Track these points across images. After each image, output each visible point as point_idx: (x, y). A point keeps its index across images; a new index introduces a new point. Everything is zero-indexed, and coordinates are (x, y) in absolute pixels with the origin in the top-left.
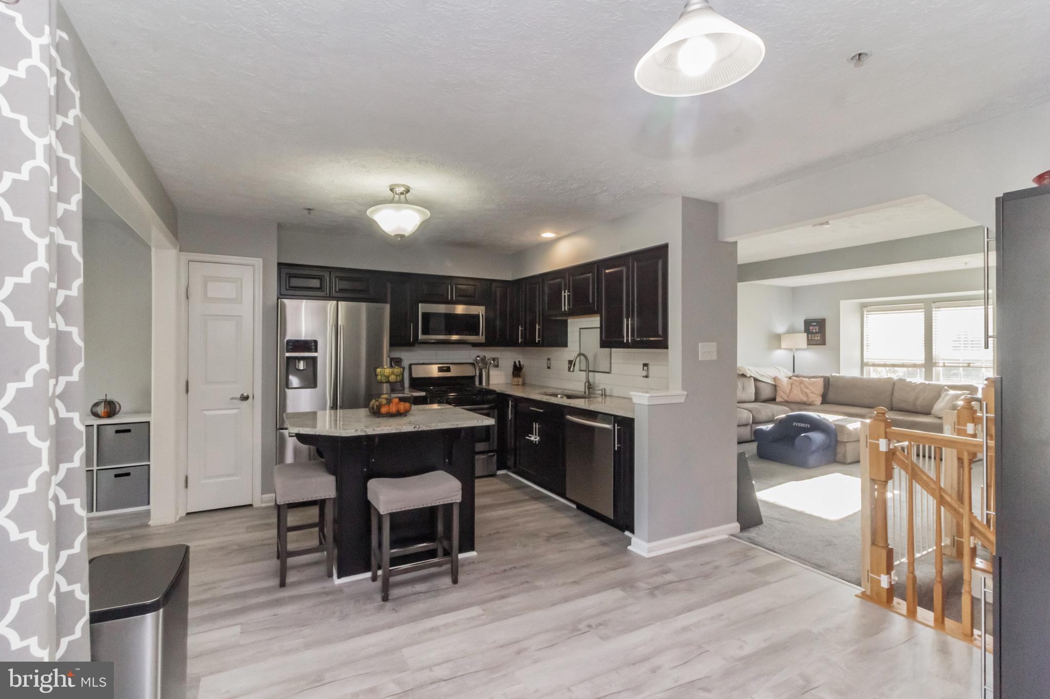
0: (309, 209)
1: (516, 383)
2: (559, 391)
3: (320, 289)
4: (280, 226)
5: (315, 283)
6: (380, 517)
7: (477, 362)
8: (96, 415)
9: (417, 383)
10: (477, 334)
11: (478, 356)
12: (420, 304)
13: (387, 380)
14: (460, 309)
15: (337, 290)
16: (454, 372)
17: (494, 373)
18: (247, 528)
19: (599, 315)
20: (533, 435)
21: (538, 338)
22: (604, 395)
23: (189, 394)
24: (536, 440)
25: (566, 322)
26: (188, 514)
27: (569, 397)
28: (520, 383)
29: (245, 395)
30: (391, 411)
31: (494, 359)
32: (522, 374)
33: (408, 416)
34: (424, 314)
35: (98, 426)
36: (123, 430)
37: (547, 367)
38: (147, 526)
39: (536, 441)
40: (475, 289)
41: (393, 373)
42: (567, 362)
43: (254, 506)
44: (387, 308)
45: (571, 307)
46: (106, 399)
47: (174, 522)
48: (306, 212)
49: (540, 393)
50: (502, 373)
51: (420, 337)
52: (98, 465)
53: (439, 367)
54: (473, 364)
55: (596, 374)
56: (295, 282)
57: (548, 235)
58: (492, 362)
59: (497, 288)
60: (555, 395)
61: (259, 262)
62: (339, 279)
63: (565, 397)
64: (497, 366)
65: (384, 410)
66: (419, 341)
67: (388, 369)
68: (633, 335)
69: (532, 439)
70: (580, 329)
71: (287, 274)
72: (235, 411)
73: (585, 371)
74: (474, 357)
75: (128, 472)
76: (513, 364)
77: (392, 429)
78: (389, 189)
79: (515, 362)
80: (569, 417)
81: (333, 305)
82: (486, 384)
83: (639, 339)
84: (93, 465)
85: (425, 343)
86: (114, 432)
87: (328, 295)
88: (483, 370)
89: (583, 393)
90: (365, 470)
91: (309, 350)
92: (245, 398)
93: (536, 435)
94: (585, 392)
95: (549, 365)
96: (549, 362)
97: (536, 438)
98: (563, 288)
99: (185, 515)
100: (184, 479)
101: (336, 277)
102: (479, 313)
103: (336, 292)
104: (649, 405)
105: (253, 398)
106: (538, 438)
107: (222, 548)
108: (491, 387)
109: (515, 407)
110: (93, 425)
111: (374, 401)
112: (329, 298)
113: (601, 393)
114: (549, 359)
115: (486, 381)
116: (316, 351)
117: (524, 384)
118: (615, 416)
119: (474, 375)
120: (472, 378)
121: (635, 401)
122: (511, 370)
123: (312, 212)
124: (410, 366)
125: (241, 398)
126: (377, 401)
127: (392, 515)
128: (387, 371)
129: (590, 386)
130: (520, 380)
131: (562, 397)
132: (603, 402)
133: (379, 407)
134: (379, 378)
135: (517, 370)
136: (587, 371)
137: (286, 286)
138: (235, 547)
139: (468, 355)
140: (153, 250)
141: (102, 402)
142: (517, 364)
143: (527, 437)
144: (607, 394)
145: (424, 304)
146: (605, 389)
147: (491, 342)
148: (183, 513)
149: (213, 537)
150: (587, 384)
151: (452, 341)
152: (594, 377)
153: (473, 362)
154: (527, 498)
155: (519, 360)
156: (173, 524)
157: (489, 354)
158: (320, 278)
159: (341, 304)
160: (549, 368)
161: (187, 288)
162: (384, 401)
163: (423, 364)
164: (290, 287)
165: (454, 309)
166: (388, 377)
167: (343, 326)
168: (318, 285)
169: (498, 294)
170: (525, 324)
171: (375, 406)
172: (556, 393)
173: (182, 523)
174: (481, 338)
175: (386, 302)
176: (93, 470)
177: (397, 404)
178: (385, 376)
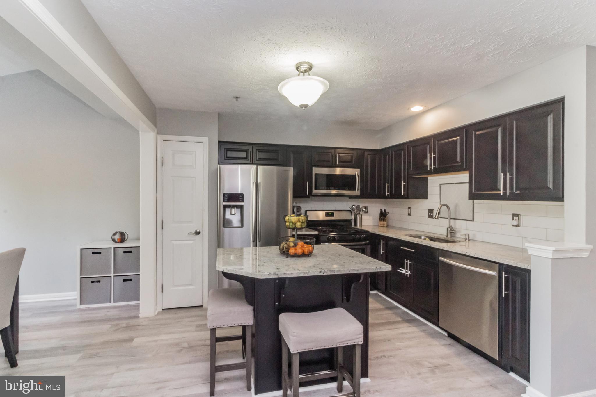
0: (237, 97)
1: (382, 226)
2: (422, 234)
3: (246, 158)
4: (220, 116)
5: (243, 155)
6: (290, 355)
7: (353, 210)
8: (114, 240)
9: (311, 224)
10: (355, 189)
11: (354, 205)
12: (313, 168)
13: (294, 226)
14: (338, 171)
15: (257, 159)
16: (337, 216)
17: (365, 217)
18: (197, 326)
19: (468, 172)
20: (404, 269)
21: (404, 192)
22: (467, 238)
23: (163, 229)
24: (407, 273)
25: (426, 179)
26: (163, 309)
27: (432, 239)
28: (385, 226)
29: (198, 231)
30: (298, 252)
31: (365, 208)
32: (386, 218)
33: (311, 257)
34: (316, 175)
35: (114, 248)
36: (128, 252)
37: (407, 214)
38: (137, 317)
39: (407, 275)
40: (352, 156)
41: (299, 221)
42: (427, 211)
43: (204, 307)
44: (291, 169)
45: (437, 166)
46: (120, 231)
47: (154, 316)
48: (235, 100)
49: (406, 235)
50: (371, 218)
51: (314, 191)
52: (114, 273)
53: (326, 213)
54: (350, 211)
55: (457, 221)
56: (230, 154)
57: (417, 108)
58: (364, 210)
59: (369, 156)
60: (419, 237)
61: (206, 140)
62: (259, 152)
63: (428, 239)
64: (367, 213)
65: (292, 251)
66: (313, 194)
67: (295, 217)
68: (511, 188)
69: (404, 272)
70: (440, 184)
71: (225, 148)
72: (192, 242)
73: (448, 218)
74: (351, 206)
75: (131, 278)
76: (380, 211)
77: (300, 273)
78: (295, 69)
79: (381, 210)
80: (441, 258)
81: (254, 168)
82: (360, 225)
83: (518, 192)
84: (111, 273)
85: (316, 195)
86: (123, 252)
87: (252, 163)
88: (358, 216)
89: (445, 237)
90: (277, 303)
91: (238, 201)
92: (198, 233)
93: (407, 269)
94: (447, 236)
95: (409, 213)
96: (409, 210)
97: (407, 272)
98: (428, 151)
99: (161, 310)
100: (161, 286)
101: (257, 150)
102: (356, 173)
103: (256, 160)
104: (552, 259)
105: (203, 232)
106: (409, 272)
107: (177, 344)
108: (364, 228)
109: (386, 245)
110: (111, 248)
111: (284, 243)
112: (252, 164)
113: (465, 237)
114: (409, 208)
115: (360, 224)
116: (243, 201)
117: (387, 226)
118: (500, 264)
119: (351, 219)
120: (349, 221)
121: (530, 252)
122: (378, 215)
123: (239, 99)
124: (306, 211)
125: (195, 233)
126: (286, 244)
127: (301, 354)
128: (294, 218)
129: (452, 231)
130: (385, 223)
131: (425, 239)
132: (467, 246)
133: (288, 249)
134: (288, 224)
135: (383, 216)
136: (449, 219)
137: (224, 157)
138: (186, 345)
139: (347, 205)
140: (140, 133)
141: (117, 232)
142: (383, 211)
143: (398, 270)
144: (470, 238)
145: (315, 168)
146: (468, 235)
147: (364, 195)
148: (160, 309)
149: (173, 333)
150: (449, 229)
151: (332, 195)
152: (455, 224)
153: (350, 209)
154: (400, 319)
155: (385, 208)
156: (153, 317)
157: (362, 203)
158: (246, 151)
159: (260, 168)
160: (409, 215)
161: (162, 159)
162: (292, 244)
163: (315, 210)
164: (227, 157)
165: (335, 171)
166: (295, 224)
167: (261, 183)
168: (245, 156)
169: (369, 160)
170: (392, 181)
171: (285, 248)
172: (419, 235)
173: (158, 317)
174: (357, 192)
175: (290, 166)
176: (111, 276)
177: (302, 246)
178: (293, 223)
